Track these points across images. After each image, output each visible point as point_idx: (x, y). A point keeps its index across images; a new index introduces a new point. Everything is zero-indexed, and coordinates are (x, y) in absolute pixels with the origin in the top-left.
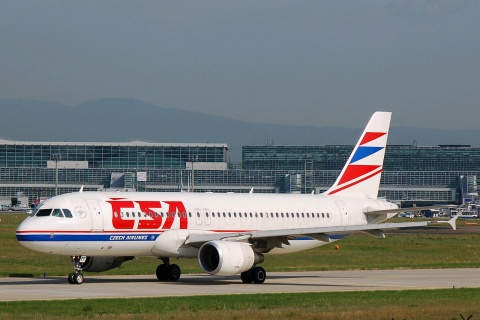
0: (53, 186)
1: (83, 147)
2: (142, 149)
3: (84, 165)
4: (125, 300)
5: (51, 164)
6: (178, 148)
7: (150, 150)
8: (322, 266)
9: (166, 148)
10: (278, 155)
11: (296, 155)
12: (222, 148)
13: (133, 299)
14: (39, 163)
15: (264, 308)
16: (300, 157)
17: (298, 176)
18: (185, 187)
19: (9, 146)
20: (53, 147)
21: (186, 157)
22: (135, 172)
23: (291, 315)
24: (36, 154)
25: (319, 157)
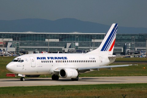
0: (48, 47)
1: (57, 34)
2: (77, 35)
3: (58, 40)
4: (75, 85)
5: (47, 40)
6: (89, 35)
7: (80, 35)
8: (140, 74)
9: (85, 35)
10: (123, 37)
11: (129, 37)
12: (104, 35)
13: (77, 85)
14: (42, 40)
15: (122, 88)
16: (130, 38)
17: (130, 44)
18: (91, 48)
19: (33, 34)
20: (47, 34)
21: (92, 38)
22: (75, 43)
23: (132, 91)
24: (41, 37)
25: (137, 38)
